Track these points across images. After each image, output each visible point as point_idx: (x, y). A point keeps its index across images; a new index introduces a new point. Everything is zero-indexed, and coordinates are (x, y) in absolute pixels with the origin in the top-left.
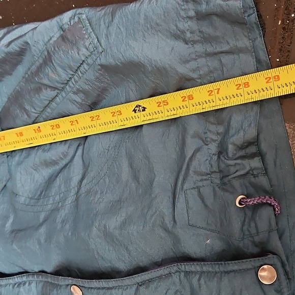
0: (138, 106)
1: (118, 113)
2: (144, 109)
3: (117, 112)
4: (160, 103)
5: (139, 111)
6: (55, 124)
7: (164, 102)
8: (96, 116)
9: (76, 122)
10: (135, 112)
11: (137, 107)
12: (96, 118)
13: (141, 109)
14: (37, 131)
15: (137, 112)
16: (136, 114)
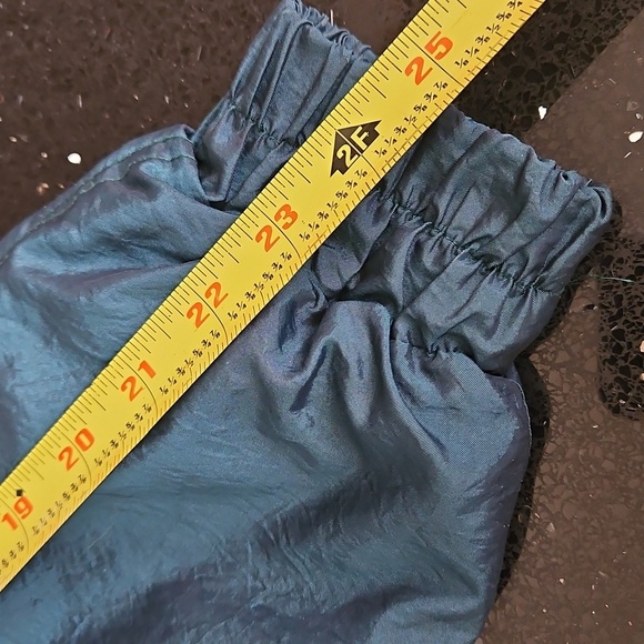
0: (343, 137)
1: (281, 223)
2: (371, 131)
3: (278, 217)
4: (419, 61)
5: (353, 153)
6: (72, 435)
7: (430, 48)
8: (208, 294)
9: (143, 373)
10: (344, 169)
11: (339, 143)
12: (211, 301)
13: (359, 141)
14: (15, 516)
15: (348, 162)
16: (350, 175)
